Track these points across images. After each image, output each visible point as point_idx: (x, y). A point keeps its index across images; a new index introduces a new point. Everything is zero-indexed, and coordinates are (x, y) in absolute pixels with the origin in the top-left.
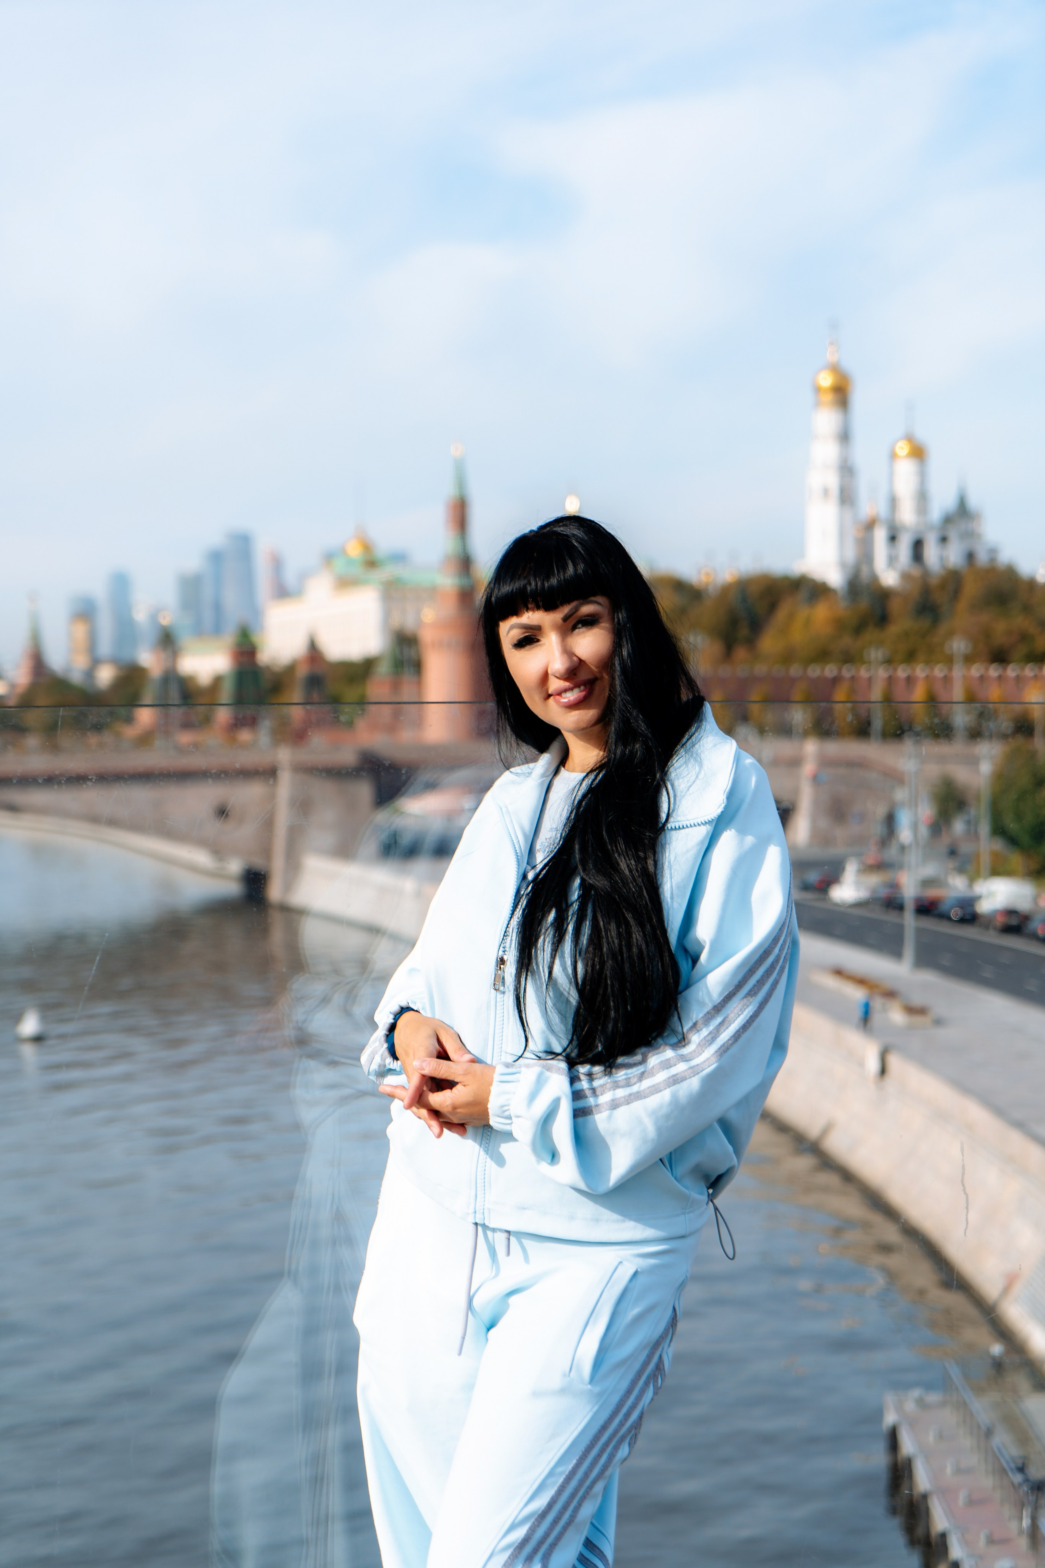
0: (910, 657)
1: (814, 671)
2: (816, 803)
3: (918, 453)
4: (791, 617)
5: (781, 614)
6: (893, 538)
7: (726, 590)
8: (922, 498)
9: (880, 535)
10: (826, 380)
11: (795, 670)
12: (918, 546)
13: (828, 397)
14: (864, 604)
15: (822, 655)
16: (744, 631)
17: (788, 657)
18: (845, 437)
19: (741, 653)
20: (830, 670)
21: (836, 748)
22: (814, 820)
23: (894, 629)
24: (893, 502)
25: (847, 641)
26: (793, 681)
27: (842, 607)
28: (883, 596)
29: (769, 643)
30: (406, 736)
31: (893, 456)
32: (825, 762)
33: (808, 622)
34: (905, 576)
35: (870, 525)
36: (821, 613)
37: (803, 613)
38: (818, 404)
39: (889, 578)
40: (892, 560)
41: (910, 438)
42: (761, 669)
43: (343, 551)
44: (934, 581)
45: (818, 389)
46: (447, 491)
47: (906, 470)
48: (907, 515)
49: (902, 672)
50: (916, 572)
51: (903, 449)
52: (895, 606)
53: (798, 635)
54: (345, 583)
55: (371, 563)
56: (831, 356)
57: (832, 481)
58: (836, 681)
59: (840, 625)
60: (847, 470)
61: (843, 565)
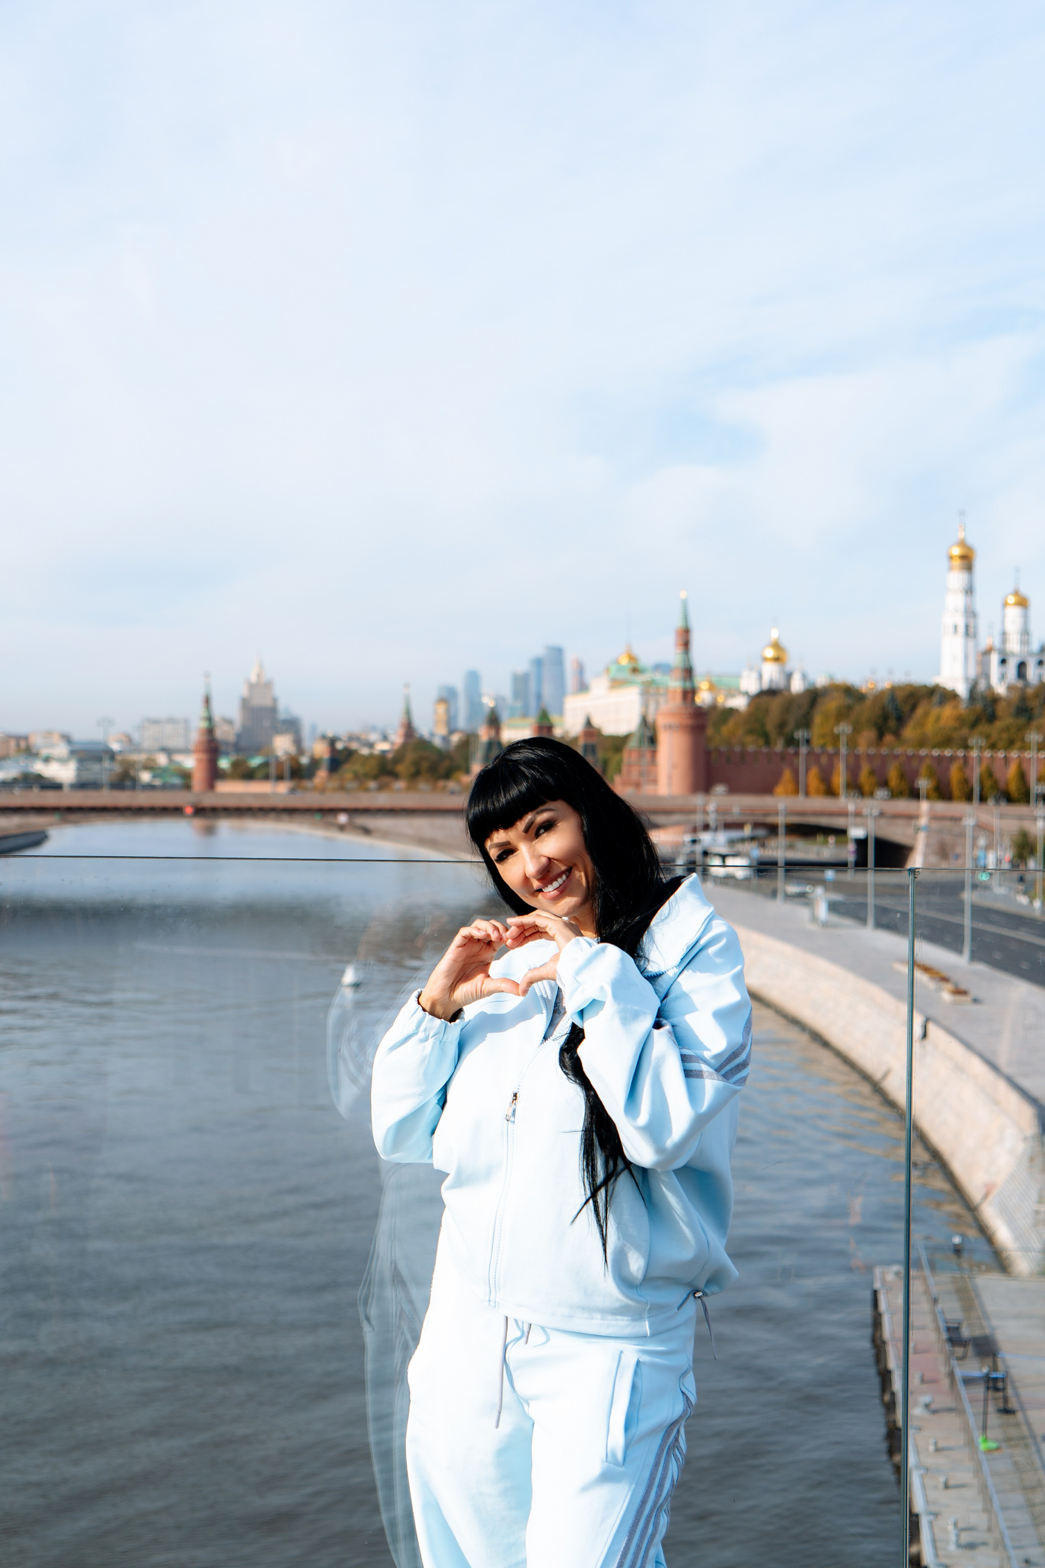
0: (1010, 744)
1: (936, 753)
2: (927, 845)
3: (1023, 603)
4: (926, 714)
5: (919, 711)
6: (1003, 661)
7: (879, 696)
8: (1025, 633)
9: (995, 658)
10: (956, 551)
11: (923, 752)
12: (1022, 666)
13: (957, 563)
14: (979, 706)
15: (946, 741)
16: (892, 723)
17: (922, 743)
18: (969, 591)
19: (889, 738)
20: (948, 753)
21: (941, 807)
22: (926, 856)
23: (999, 724)
24: (1004, 634)
25: (965, 731)
26: (921, 759)
27: (963, 707)
28: (994, 700)
29: (909, 732)
30: (648, 789)
31: (1005, 604)
32: (935, 817)
33: (938, 718)
34: (1010, 688)
35: (987, 652)
36: (948, 712)
37: (935, 711)
38: (951, 568)
39: (1001, 689)
40: (1003, 677)
41: (1016, 593)
42: (899, 750)
43: (617, 662)
44: (1030, 691)
45: (951, 557)
46: (679, 623)
47: (1014, 614)
48: (1014, 646)
49: (1001, 754)
50: (1020, 684)
51: (1011, 600)
52: (1001, 709)
53: (930, 728)
54: (616, 683)
55: (635, 670)
56: (961, 535)
57: (961, 622)
58: (952, 759)
59: (960, 719)
60: (971, 613)
61: (967, 679)
